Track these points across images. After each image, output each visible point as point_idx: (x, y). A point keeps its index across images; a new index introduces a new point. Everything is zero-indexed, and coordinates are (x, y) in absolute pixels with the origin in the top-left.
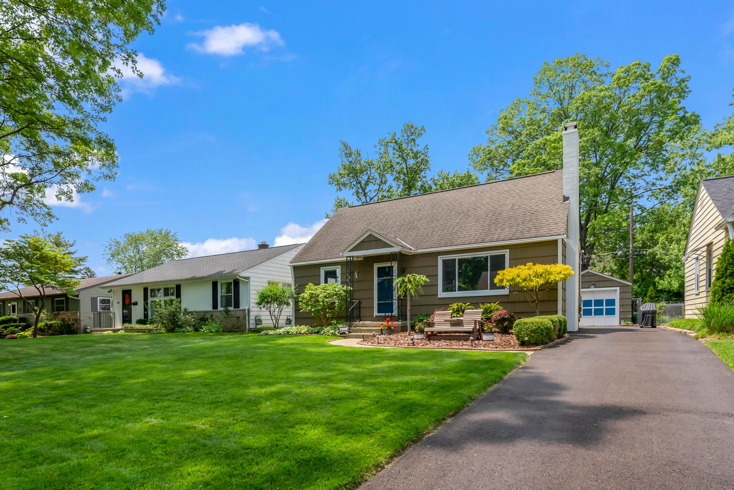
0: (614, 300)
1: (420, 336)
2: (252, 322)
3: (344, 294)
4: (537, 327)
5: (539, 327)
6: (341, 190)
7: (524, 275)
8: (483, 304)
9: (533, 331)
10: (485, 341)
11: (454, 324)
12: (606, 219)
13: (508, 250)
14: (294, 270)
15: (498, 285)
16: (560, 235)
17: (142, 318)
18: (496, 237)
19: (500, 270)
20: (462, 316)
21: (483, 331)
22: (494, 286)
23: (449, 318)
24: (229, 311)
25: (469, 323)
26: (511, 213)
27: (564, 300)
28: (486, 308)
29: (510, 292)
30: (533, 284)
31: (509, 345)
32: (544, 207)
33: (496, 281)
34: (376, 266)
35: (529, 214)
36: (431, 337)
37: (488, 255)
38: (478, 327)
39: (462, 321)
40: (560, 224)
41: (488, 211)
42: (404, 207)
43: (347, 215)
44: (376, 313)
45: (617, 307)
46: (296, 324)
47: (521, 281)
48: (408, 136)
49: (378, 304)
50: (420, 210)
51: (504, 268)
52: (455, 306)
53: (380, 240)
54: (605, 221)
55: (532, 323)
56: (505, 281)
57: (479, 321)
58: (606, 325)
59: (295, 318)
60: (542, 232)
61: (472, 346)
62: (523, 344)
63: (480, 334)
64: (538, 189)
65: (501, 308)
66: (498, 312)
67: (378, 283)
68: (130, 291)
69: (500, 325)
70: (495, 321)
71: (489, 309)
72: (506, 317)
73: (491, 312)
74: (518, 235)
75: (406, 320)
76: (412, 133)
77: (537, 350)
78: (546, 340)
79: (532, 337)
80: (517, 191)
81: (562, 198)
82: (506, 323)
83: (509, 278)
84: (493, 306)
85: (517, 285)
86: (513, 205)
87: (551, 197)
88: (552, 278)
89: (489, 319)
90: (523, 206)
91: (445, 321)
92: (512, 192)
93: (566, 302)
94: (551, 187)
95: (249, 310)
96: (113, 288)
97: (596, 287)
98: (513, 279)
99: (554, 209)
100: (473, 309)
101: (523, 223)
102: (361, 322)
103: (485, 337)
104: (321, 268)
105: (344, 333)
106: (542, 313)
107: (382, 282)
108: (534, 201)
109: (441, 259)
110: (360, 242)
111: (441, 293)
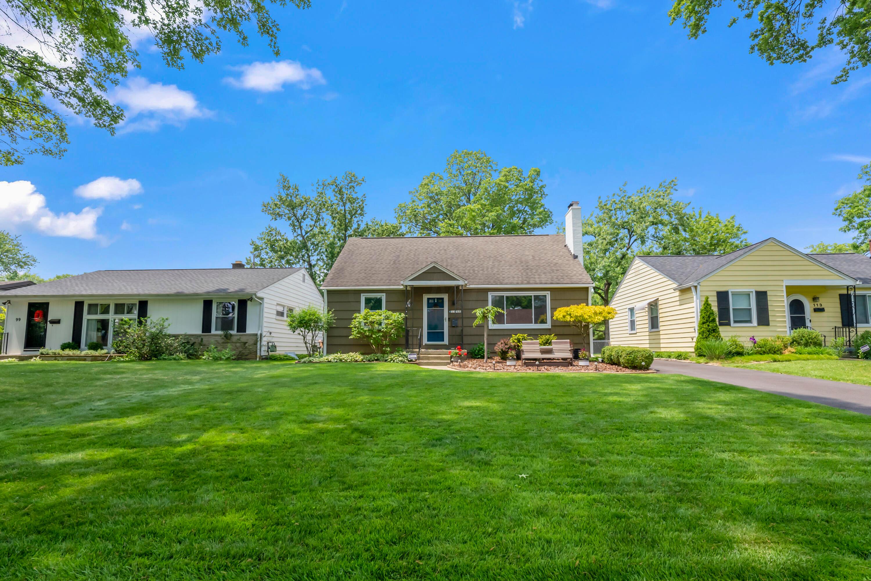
1: (518, 363)
2: (264, 348)
3: (403, 322)
6: (276, 219)
10: (581, 366)
13: (549, 292)
14: (327, 294)
16: (590, 284)
17: (70, 340)
18: (537, 280)
21: (578, 358)
24: (231, 335)
25: (560, 351)
26: (536, 262)
29: (552, 326)
32: (560, 261)
34: (425, 297)
35: (552, 265)
37: (533, 295)
39: (552, 349)
41: (514, 259)
43: (363, 245)
44: (425, 341)
49: (428, 332)
53: (444, 272)
59: (327, 345)
64: (545, 247)
67: (428, 313)
68: (47, 304)
74: (556, 281)
80: (528, 246)
81: (571, 256)
84: (551, 337)
86: (533, 257)
87: (560, 254)
90: (542, 258)
91: (537, 349)
92: (524, 246)
94: (554, 246)
95: (261, 335)
96: (12, 300)
101: (553, 271)
103: (581, 363)
104: (362, 294)
107: (431, 312)
108: (549, 255)
109: (491, 295)
110: (423, 273)
111: (492, 325)
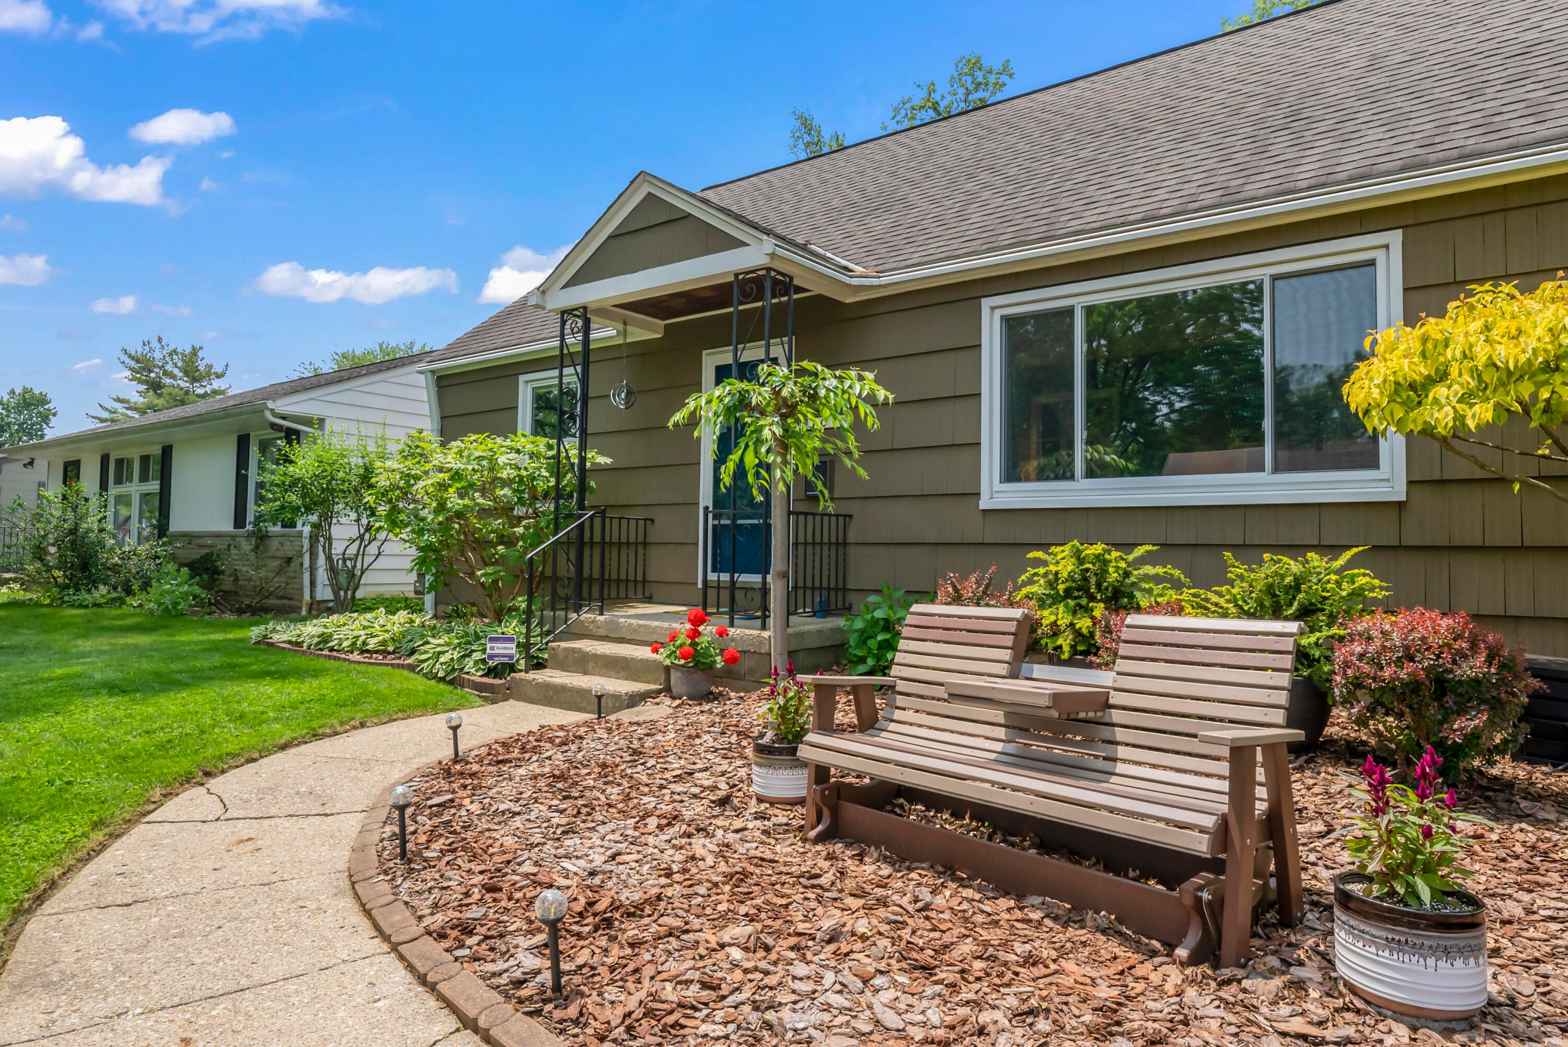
2: (326, 577)
8: (1247, 551)
14: (439, 387)
24: (267, 535)
29: (1414, 483)
34: (710, 362)
37: (1265, 274)
48: (968, 92)
49: (715, 529)
52: (1063, 561)
53: (689, 216)
68: (79, 464)
76: (980, 84)
84: (1327, 572)
95: (314, 535)
102: (606, 615)
104: (522, 379)
105: (502, 670)
109: (998, 313)
110: (610, 237)
111: (998, 486)
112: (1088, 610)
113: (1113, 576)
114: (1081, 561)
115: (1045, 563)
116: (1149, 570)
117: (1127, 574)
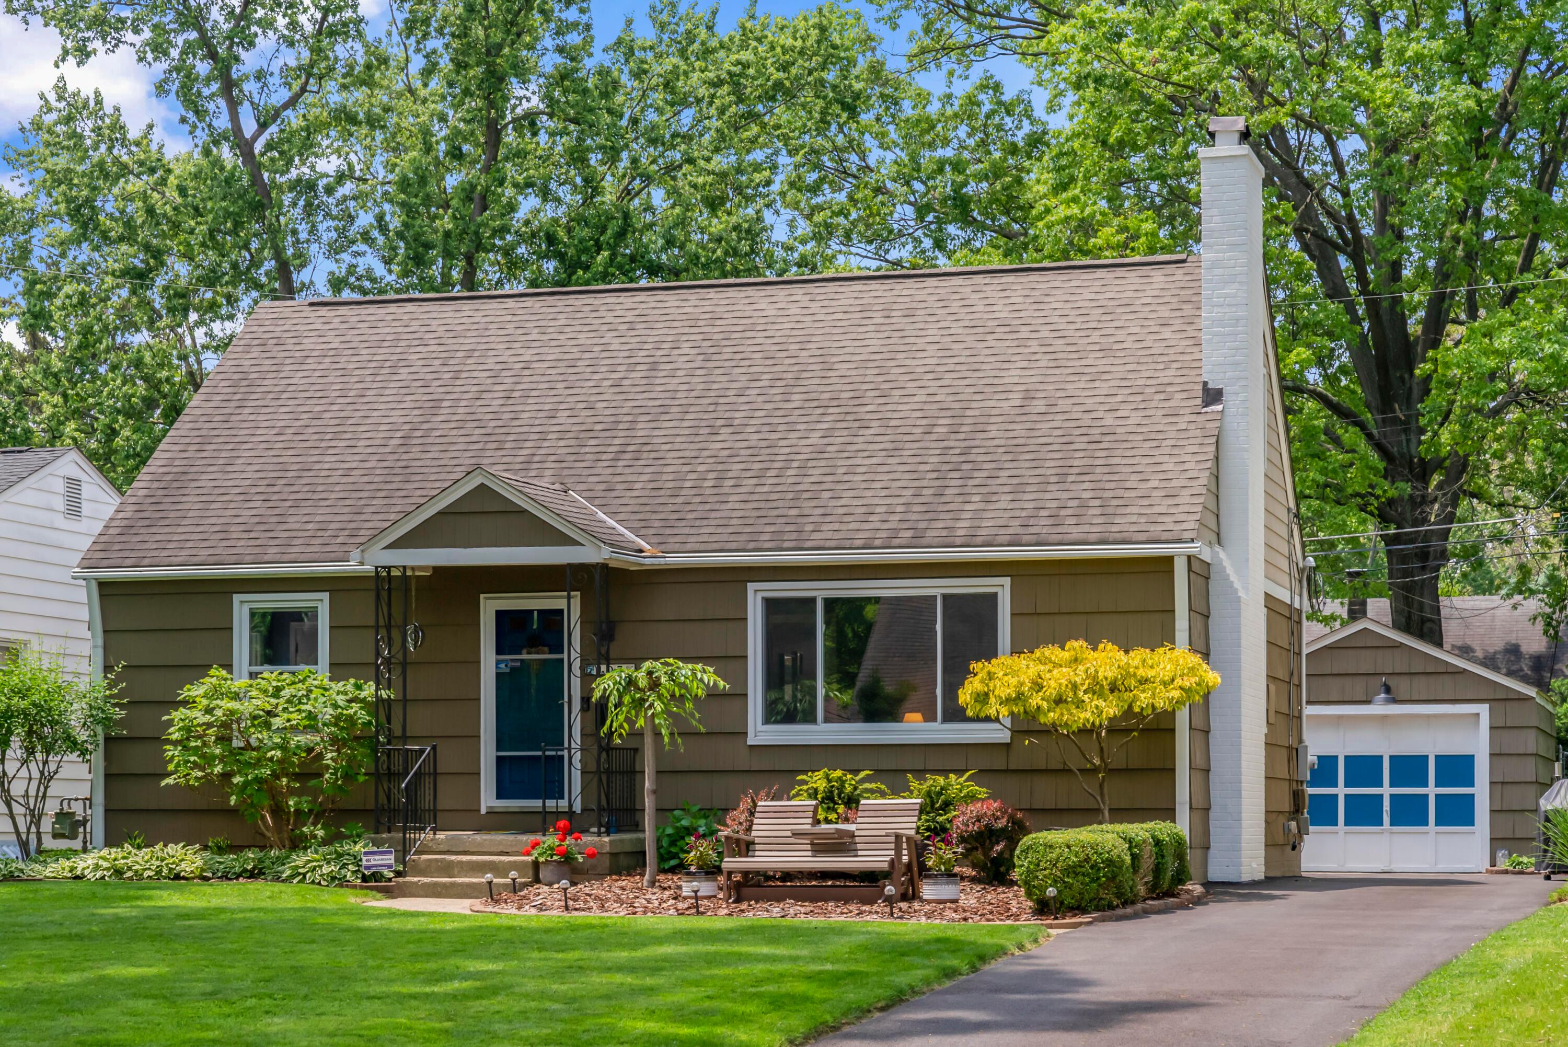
0: (1472, 757)
1: (706, 888)
3: (363, 717)
4: (1082, 856)
5: (1087, 860)
7: (1053, 684)
8: (920, 774)
9: (1072, 870)
10: (929, 902)
11: (821, 846)
12: (1504, 340)
13: (1007, 581)
14: (102, 596)
15: (970, 713)
16: (1179, 541)
18: (962, 527)
19: (978, 660)
20: (847, 820)
21: (923, 868)
22: (955, 714)
23: (805, 825)
25: (874, 843)
26: (1019, 429)
27: (1202, 771)
28: (929, 794)
29: (1014, 732)
30: (1085, 716)
31: (1004, 911)
32: (1136, 417)
33: (965, 696)
34: (488, 607)
35: (1080, 445)
36: (746, 891)
37: (937, 593)
38: (905, 859)
39: (852, 835)
40: (1185, 494)
41: (932, 410)
42: (582, 338)
43: (308, 343)
44: (488, 800)
45: (1481, 791)
46: (112, 840)
47: (1045, 705)
49: (499, 759)
50: (654, 366)
51: (990, 653)
52: (818, 781)
53: (525, 511)
54: (1497, 352)
55: (1069, 847)
56: (992, 700)
57: (909, 839)
58: (1441, 867)
59: (108, 812)
60: (1122, 524)
61: (892, 914)
62: (1043, 908)
63: (911, 881)
64: (1121, 335)
65: (982, 791)
66: (974, 809)
67: (499, 676)
69: (979, 855)
70: (962, 840)
71: (940, 794)
72: (1001, 824)
73: (946, 806)
74: (1042, 527)
75: (637, 827)
77: (1080, 924)
78: (1108, 896)
79: (1069, 886)
80: (1045, 332)
81: (1198, 390)
82: (999, 848)
83: (1003, 692)
84: (956, 784)
85: (1032, 716)
86: (1028, 396)
87: (1163, 378)
88: (1143, 699)
89: (939, 832)
90: (1064, 405)
91: (795, 834)
92: (1024, 333)
93: (1211, 775)
94: (1166, 333)
97: (1395, 701)
98: (1020, 697)
99: (1171, 432)
100: (883, 795)
101: (1062, 478)
102: (441, 835)
103: (928, 890)
104: (237, 598)
105: (377, 876)
106: (1121, 814)
107: (513, 669)
108: (1103, 388)
109: (760, 595)
110: (439, 513)
111: (760, 727)
112: (835, 810)
113: (848, 789)
114: (829, 781)
115: (806, 783)
116: (867, 785)
117: (855, 788)
